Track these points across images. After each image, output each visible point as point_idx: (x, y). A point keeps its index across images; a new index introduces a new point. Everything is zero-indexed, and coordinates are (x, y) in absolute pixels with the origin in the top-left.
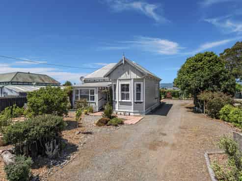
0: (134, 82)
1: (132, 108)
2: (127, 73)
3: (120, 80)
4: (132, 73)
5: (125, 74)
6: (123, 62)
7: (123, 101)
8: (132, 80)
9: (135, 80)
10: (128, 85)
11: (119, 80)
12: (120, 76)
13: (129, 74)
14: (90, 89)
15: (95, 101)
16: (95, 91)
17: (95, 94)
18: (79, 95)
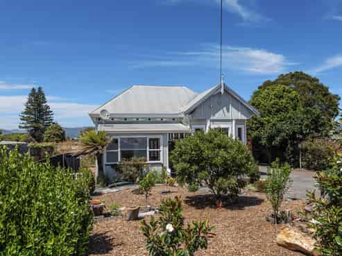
0: (236, 124)
2: (225, 109)
4: (233, 109)
5: (221, 112)
6: (222, 91)
8: (234, 122)
9: (238, 122)
11: (211, 121)
12: (214, 115)
13: (228, 111)
14: (148, 137)
15: (161, 161)
16: (161, 142)
17: (161, 148)
18: (119, 150)
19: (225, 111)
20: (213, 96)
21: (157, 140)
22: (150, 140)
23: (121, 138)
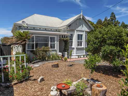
1: (84, 52)
2: (82, 26)
3: (77, 31)
4: (85, 26)
5: (80, 27)
6: (82, 18)
7: (78, 47)
8: (85, 32)
10: (82, 35)
13: (83, 27)
14: (50, 36)
15: (56, 49)
16: (56, 39)
17: (56, 42)
18: (35, 42)
19: (82, 27)
20: (78, 19)
21: (54, 38)
22: (51, 38)
23: (36, 36)
